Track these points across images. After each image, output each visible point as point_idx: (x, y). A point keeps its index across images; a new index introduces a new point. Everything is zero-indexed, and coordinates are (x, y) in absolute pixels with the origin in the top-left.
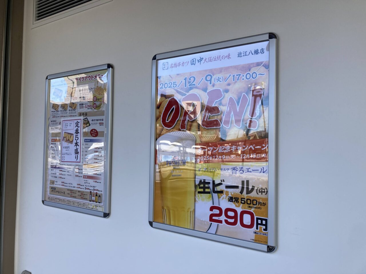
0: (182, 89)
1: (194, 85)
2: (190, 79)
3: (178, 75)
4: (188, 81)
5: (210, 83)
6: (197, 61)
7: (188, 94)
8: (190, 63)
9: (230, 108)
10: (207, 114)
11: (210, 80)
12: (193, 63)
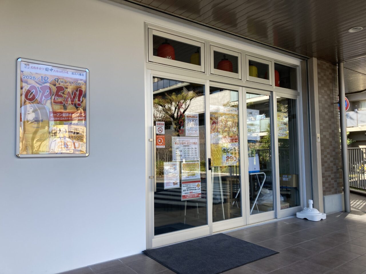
0: (39, 81)
1: (48, 81)
2: (45, 78)
3: (36, 73)
4: (44, 78)
5: (58, 83)
6: (49, 70)
7: (43, 85)
8: (45, 69)
9: (68, 97)
10: (56, 97)
11: (58, 81)
12: (47, 70)
